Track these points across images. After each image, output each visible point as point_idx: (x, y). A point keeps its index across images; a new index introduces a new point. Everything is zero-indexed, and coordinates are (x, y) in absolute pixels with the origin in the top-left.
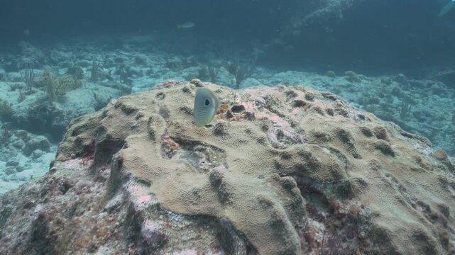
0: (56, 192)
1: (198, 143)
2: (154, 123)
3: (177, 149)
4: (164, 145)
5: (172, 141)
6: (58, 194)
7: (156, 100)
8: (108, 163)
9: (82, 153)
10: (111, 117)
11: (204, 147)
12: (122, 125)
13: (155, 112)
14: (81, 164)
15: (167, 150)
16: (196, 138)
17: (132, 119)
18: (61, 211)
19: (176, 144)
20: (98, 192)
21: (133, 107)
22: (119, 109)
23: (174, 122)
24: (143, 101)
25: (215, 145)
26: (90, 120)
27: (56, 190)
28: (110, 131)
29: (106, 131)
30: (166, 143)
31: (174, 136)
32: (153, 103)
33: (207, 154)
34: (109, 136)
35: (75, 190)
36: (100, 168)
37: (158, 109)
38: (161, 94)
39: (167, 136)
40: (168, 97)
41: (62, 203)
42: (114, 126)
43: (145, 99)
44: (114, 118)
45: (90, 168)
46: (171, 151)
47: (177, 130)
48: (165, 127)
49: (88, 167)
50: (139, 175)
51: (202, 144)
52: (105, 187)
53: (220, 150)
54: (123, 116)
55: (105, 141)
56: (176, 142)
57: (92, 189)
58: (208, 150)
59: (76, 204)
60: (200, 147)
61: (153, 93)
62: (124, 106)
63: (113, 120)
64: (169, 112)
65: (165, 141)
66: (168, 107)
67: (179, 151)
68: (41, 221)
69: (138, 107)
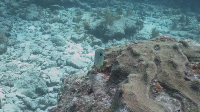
0: (85, 93)
1: (177, 91)
2: (149, 69)
3: (161, 91)
4: (152, 87)
5: (159, 85)
6: (86, 94)
7: (154, 50)
8: (116, 84)
9: (105, 71)
10: (123, 56)
11: (181, 97)
12: (129, 63)
13: (151, 60)
14: (102, 77)
15: (154, 91)
16: (176, 87)
17: (135, 61)
18: (84, 106)
19: (161, 87)
20: (106, 103)
21: (138, 53)
22: (129, 51)
23: (163, 70)
24: (145, 49)
25: (191, 98)
26: (113, 52)
27: (85, 92)
28: (121, 65)
29: (119, 65)
30: (154, 86)
31: (161, 81)
32: (152, 52)
33: (182, 104)
34: (119, 69)
35: (94, 95)
36: (111, 86)
37: (153, 57)
38: (158, 46)
39: (156, 80)
40: (162, 50)
41: (86, 101)
42: (123, 63)
43: (147, 47)
44: (125, 57)
45: (107, 82)
46: (157, 92)
47: (164, 78)
48: (156, 72)
49: (106, 81)
50: (131, 107)
51: (180, 94)
52: (111, 101)
53: (194, 103)
54: (130, 57)
55: (117, 71)
56: (162, 86)
57: (103, 99)
58: (184, 100)
59: (93, 106)
60: (178, 95)
61: (153, 44)
62: (133, 50)
63: (124, 58)
64: (161, 62)
65: (154, 84)
66: (161, 58)
67: (162, 93)
68: (74, 108)
69: (141, 53)
